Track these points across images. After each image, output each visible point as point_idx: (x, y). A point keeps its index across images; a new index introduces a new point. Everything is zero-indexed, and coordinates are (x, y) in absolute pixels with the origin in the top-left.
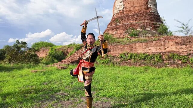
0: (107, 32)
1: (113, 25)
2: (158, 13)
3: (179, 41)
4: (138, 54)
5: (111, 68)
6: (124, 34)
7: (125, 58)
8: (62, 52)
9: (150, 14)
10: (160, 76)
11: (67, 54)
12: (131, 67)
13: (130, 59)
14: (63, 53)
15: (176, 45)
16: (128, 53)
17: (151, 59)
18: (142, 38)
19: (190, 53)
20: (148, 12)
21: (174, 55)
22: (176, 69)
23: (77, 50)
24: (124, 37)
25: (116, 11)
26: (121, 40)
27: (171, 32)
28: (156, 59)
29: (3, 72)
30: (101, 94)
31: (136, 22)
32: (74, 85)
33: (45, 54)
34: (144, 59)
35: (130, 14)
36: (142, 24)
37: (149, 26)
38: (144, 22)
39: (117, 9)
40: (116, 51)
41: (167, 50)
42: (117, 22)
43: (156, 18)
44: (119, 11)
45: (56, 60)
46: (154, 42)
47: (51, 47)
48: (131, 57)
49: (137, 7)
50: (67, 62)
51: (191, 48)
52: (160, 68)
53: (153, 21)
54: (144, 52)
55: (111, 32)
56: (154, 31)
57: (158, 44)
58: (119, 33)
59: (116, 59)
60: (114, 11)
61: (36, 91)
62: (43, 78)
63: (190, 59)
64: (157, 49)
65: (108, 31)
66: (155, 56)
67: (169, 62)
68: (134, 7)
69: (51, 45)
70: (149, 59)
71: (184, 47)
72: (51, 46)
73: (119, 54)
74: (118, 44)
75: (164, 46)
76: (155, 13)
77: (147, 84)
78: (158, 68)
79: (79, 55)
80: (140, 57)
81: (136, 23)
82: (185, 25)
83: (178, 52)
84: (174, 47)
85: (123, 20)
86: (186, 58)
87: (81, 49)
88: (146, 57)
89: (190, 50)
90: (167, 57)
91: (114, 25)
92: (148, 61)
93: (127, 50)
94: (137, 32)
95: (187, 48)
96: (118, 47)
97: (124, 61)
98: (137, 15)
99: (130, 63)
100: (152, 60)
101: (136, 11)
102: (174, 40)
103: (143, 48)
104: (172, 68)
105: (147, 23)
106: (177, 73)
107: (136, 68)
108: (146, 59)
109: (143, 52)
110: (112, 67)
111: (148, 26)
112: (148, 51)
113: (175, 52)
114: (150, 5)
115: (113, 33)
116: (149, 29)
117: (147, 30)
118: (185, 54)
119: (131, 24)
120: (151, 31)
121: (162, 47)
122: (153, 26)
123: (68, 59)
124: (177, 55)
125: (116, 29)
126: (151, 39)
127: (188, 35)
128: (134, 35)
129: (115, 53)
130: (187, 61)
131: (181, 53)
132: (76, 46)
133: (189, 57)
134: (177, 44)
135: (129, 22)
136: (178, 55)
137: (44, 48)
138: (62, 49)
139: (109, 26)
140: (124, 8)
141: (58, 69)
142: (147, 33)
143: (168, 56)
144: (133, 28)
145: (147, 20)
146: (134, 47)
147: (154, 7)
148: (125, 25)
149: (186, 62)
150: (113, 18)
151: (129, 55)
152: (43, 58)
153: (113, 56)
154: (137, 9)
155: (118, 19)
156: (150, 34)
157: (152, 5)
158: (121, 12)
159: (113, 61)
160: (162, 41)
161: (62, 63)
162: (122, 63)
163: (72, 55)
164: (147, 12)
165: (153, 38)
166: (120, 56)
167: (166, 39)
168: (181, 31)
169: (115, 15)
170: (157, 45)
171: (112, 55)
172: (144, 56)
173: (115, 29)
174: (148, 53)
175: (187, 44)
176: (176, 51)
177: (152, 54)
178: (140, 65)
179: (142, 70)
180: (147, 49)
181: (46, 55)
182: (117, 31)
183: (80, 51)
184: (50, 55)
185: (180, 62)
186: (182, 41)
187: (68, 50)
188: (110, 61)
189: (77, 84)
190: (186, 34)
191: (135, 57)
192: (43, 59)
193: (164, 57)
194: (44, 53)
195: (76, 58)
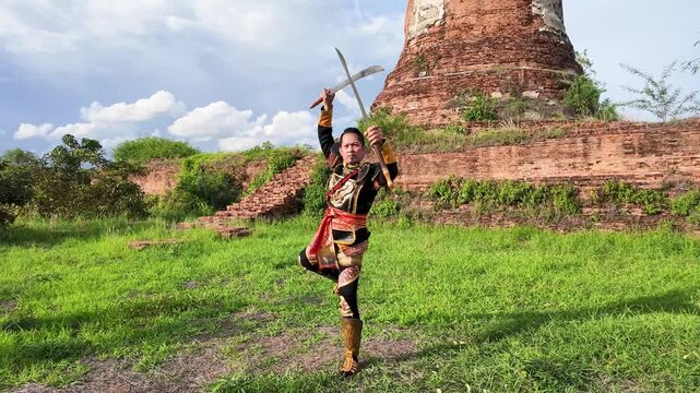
0: (384, 105)
1: (407, 80)
2: (565, 36)
3: (635, 139)
4: (494, 185)
5: (401, 234)
6: (445, 112)
7: (449, 199)
8: (227, 177)
9: (536, 41)
10: (570, 258)
11: (244, 184)
12: (472, 228)
13: (466, 203)
14: (230, 180)
15: (626, 153)
16: (460, 182)
17: (539, 200)
18: (508, 128)
19: (670, 179)
20: (532, 32)
21: (617, 189)
22: (623, 236)
23: (281, 168)
24: (446, 121)
25: (416, 29)
26: (437, 133)
27: (610, 105)
28: (558, 203)
29: (30, 246)
30: (381, 317)
31: (489, 67)
32: (287, 289)
33: (163, 182)
34: (515, 203)
35: (467, 39)
36: (509, 77)
37: (535, 82)
38: (515, 67)
39: (422, 19)
40: (419, 175)
41: (596, 170)
42: (421, 69)
43: (559, 54)
44: (429, 27)
45: (204, 207)
46: (552, 143)
47: (183, 160)
48: (471, 194)
49: (492, 12)
50: (248, 212)
51: (675, 163)
52: (569, 231)
53: (550, 64)
54: (516, 178)
55: (398, 105)
56: (551, 103)
57: (564, 150)
58: (427, 109)
59: (418, 203)
60: (407, 25)
61: (169, 307)
62: (178, 268)
63: (672, 200)
64: (559, 166)
65: (388, 100)
66: (552, 191)
67: (600, 212)
68: (480, 13)
69: (182, 151)
70: (532, 201)
71: (652, 159)
72: (185, 155)
73: (430, 184)
74: (425, 147)
75: (585, 155)
76: (555, 38)
77: (527, 285)
78: (562, 231)
79: (286, 188)
80: (501, 194)
81: (489, 73)
82: (656, 85)
83: (632, 177)
84: (620, 160)
85: (442, 61)
86: (658, 197)
87: (294, 165)
88: (520, 194)
89: (674, 172)
90: (595, 196)
91: (408, 78)
92: (529, 209)
93: (457, 170)
94: (493, 106)
95: (663, 164)
96: (425, 161)
97: (448, 207)
98: (492, 44)
99: (468, 215)
100: (541, 206)
101: (488, 30)
102: (621, 137)
103: (514, 162)
104: (611, 231)
105: (525, 71)
106: (627, 248)
107: (489, 234)
108: (521, 201)
109: (511, 177)
110: (404, 229)
111: (531, 84)
112: (529, 175)
113: (623, 177)
114: (539, 5)
115: (406, 110)
116: (534, 94)
117: (527, 99)
118: (656, 183)
119: (471, 77)
120: (539, 100)
121: (579, 160)
122: (548, 82)
123: (249, 201)
124: (629, 188)
125: (418, 93)
126: (540, 134)
127: (668, 119)
128: (482, 114)
129: (415, 179)
130: (663, 207)
131: (644, 181)
132: (277, 154)
133: (667, 196)
134: (629, 149)
135: (462, 68)
136: (633, 187)
137: (158, 162)
138: (227, 165)
139: (392, 83)
140: (445, 16)
141: (219, 237)
142: (528, 108)
143: (599, 191)
144: (478, 91)
145: (528, 60)
146: (481, 160)
147: (553, 15)
148: (451, 79)
149: (659, 213)
150: (406, 55)
151: (465, 186)
152: (157, 199)
153: (409, 192)
154: (492, 22)
155: (423, 57)
156: (535, 110)
157: (546, 6)
158: (436, 30)
159: (408, 209)
160: (579, 140)
161: (230, 215)
162: (441, 215)
163: (263, 188)
164: (528, 31)
165: (549, 128)
166: (432, 191)
167: (591, 132)
168: (643, 105)
169: (412, 43)
170: (562, 153)
171: (405, 189)
172: (517, 190)
173: (413, 92)
174: (530, 180)
175: (663, 149)
176: (625, 174)
177: (544, 183)
178: (500, 223)
179: (508, 241)
180: (527, 166)
181: (167, 187)
182: (419, 99)
183: (291, 171)
184: (183, 186)
185: (638, 212)
186: (649, 141)
187: (249, 170)
188: (398, 209)
189: (298, 287)
190: (661, 115)
191: (484, 194)
192: (156, 201)
193: (584, 196)
194: (160, 178)
195: (277, 198)
